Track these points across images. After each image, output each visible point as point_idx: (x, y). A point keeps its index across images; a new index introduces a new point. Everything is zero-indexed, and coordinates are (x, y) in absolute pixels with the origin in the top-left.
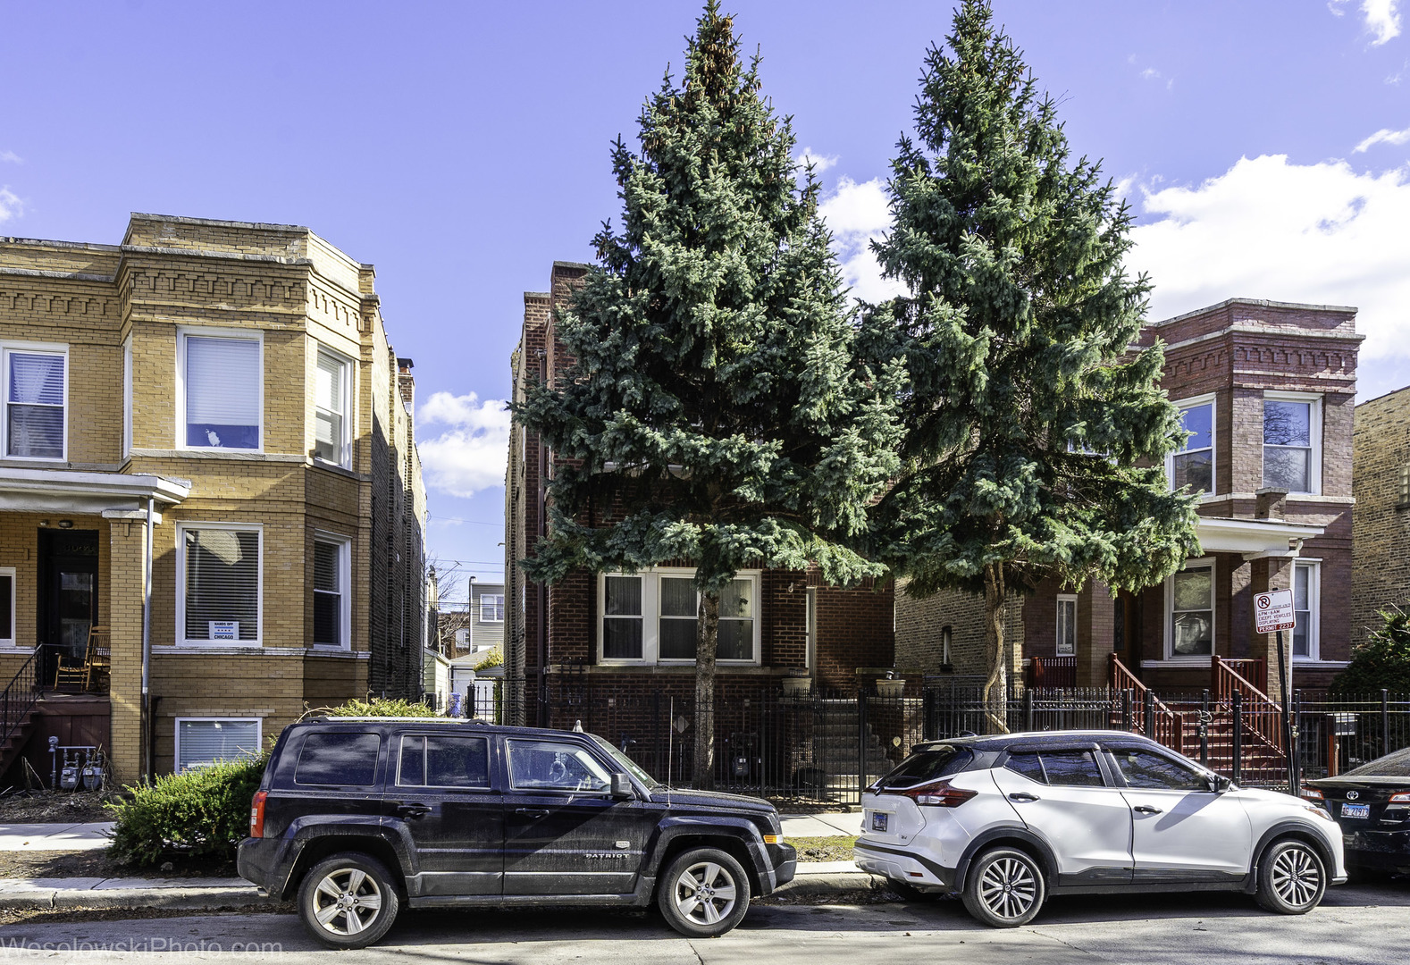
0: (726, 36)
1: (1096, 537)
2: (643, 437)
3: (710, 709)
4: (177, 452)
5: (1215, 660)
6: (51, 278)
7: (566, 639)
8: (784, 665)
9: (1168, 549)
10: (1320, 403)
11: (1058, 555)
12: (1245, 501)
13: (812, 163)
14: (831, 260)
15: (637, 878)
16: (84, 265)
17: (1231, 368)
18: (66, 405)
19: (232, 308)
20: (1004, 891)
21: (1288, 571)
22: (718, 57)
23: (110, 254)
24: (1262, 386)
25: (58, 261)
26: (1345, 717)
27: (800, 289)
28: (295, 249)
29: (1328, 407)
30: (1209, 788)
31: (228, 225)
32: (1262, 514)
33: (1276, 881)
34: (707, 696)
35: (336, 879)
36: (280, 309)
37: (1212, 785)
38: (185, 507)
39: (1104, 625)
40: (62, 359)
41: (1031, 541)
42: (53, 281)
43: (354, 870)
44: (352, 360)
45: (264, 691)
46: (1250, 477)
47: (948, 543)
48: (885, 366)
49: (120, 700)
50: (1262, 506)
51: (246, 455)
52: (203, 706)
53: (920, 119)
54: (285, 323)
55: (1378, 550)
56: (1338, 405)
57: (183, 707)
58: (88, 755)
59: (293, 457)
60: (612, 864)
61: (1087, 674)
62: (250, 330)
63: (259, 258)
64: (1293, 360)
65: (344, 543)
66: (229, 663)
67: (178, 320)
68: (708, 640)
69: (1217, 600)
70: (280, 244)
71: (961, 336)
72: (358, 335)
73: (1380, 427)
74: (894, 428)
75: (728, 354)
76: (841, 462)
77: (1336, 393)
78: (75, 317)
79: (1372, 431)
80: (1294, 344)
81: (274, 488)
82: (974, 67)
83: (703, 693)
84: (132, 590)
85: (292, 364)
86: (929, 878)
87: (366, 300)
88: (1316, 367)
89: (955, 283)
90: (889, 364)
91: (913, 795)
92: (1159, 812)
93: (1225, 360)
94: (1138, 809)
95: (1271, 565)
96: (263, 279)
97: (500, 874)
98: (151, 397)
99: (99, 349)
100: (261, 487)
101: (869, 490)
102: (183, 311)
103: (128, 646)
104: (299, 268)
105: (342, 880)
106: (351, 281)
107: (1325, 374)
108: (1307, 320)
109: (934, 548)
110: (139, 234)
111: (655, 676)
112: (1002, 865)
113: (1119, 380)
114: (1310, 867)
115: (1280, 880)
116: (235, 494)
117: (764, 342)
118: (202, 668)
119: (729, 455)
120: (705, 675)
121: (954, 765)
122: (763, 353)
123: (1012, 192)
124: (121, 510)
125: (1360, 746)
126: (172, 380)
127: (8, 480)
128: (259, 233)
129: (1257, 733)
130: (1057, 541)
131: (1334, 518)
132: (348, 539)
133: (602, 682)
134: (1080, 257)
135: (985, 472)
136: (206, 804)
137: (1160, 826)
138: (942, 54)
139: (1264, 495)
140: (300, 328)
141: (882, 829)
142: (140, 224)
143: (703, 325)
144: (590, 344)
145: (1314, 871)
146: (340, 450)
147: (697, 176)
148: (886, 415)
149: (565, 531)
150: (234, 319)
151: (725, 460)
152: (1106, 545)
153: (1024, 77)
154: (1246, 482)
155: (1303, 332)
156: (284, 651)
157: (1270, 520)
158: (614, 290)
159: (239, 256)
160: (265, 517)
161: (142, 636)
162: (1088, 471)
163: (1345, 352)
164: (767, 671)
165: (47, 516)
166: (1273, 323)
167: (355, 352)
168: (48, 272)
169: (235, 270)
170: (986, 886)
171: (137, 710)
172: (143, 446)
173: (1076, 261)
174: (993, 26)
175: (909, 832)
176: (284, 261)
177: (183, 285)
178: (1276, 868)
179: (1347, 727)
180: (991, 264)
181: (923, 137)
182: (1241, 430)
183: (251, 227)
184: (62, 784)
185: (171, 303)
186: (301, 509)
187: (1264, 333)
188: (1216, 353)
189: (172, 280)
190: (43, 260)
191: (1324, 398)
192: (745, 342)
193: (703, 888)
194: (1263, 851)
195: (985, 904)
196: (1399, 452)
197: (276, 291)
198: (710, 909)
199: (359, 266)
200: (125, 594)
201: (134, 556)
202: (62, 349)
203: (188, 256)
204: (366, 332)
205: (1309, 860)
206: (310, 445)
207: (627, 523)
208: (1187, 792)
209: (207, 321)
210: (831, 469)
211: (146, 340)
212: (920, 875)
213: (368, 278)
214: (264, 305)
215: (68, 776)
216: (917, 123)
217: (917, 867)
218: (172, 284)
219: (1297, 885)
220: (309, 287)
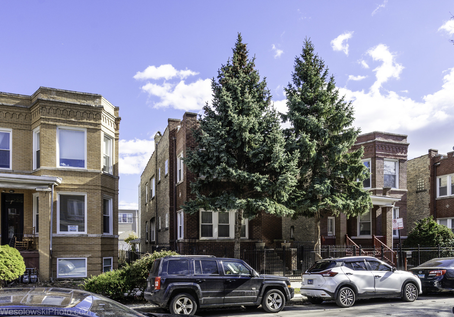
0: (245, 50)
1: (348, 202)
2: (229, 171)
3: (239, 252)
4: (57, 168)
5: (373, 236)
6: (6, 106)
7: (190, 231)
8: (255, 239)
9: (367, 206)
10: (398, 162)
11: (339, 207)
12: (379, 190)
13: (269, 90)
14: (279, 121)
15: (257, 297)
16: (18, 102)
17: (375, 151)
18: (11, 149)
19: (76, 121)
20: (346, 298)
21: (392, 210)
22: (242, 55)
23: (27, 98)
24: (383, 157)
25: (8, 100)
26: (409, 252)
27: (273, 130)
28: (97, 102)
29: (400, 163)
30: (391, 271)
31: (74, 93)
32: (384, 194)
33: (407, 294)
34: (238, 249)
35: (181, 300)
36: (92, 121)
37: (392, 270)
38: (60, 187)
39: (343, 226)
40: (9, 134)
41: (331, 203)
42: (6, 107)
43: (185, 298)
44: (112, 138)
45: (88, 249)
46: (380, 183)
47: (309, 203)
48: (293, 152)
49: (42, 252)
50: (385, 192)
51: (81, 170)
52: (67, 254)
53: (294, 78)
54: (94, 126)
55: (411, 204)
56: (403, 163)
57: (60, 254)
58: (32, 271)
59: (97, 171)
60: (251, 294)
61: (339, 241)
62: (83, 128)
63: (86, 104)
64: (391, 149)
65: (110, 199)
66: (76, 239)
67: (57, 124)
68: (239, 231)
69: (372, 219)
70: (92, 100)
71: (308, 143)
72: (114, 130)
73: (412, 168)
74: (297, 170)
75: (250, 147)
76: (285, 182)
77: (402, 159)
78: (14, 119)
79: (409, 169)
80: (391, 145)
81: (90, 181)
82: (310, 64)
83: (237, 248)
84: (46, 215)
85: (96, 140)
86: (327, 296)
87: (117, 119)
88: (397, 152)
89: (308, 127)
90: (294, 151)
91: (322, 274)
92: (380, 277)
93: (373, 149)
94: (376, 276)
95: (387, 209)
96: (87, 111)
97: (223, 298)
98: (48, 149)
99: (23, 131)
100: (86, 180)
101: (291, 190)
102: (59, 121)
103: (45, 234)
104: (99, 108)
105: (182, 301)
106: (112, 112)
107: (399, 154)
108: (395, 138)
109: (305, 204)
110: (43, 94)
111: (217, 242)
112: (345, 291)
113: (352, 157)
114: (414, 290)
115: (408, 293)
116: (77, 183)
117: (262, 145)
118: (66, 241)
119: (254, 178)
120: (238, 242)
121: (332, 266)
122: (262, 148)
123: (324, 102)
124: (43, 188)
125: (411, 260)
126: (55, 144)
127: (4, 177)
128: (85, 96)
129: (385, 257)
130: (338, 203)
131: (402, 195)
132: (111, 198)
133: (201, 244)
134: (341, 122)
135: (318, 182)
136: (119, 283)
137: (381, 280)
138: (299, 59)
139: (385, 189)
140: (99, 128)
141: (311, 284)
142: (43, 90)
143: (246, 138)
144: (212, 143)
145: (415, 291)
146: (109, 168)
147: (239, 93)
148: (294, 166)
149: (202, 199)
150: (76, 124)
151: (253, 180)
152: (351, 204)
153: (325, 68)
154: (380, 184)
155: (394, 141)
156: (94, 235)
157: (387, 196)
158: (219, 126)
159: (79, 103)
160: (88, 191)
161: (50, 230)
162: (343, 182)
163: (404, 148)
164: (250, 241)
165: (4, 189)
166: (386, 138)
167: (113, 135)
168: (5, 104)
169: (77, 108)
170: (342, 297)
171: (48, 256)
172: (45, 166)
173: (340, 123)
174: (314, 53)
175: (320, 284)
176: (94, 106)
177: (59, 112)
178: (407, 290)
179: (409, 255)
180: (317, 123)
181: (294, 83)
182: (378, 169)
183: (82, 94)
184: (24, 281)
185: (55, 118)
186: (100, 188)
187: (384, 142)
188: (371, 147)
189: (55, 110)
190: (3, 99)
191: (399, 161)
192: (256, 144)
193: (273, 300)
194: (404, 287)
195: (341, 302)
196: (416, 176)
197: (91, 115)
198: (275, 305)
199: (114, 107)
200: (44, 216)
201: (47, 203)
202: (10, 131)
203: (61, 102)
204: (117, 129)
205: (414, 288)
206: (102, 167)
207: (221, 197)
208: (386, 272)
209: (68, 125)
210: (282, 183)
211: (46, 130)
212: (325, 295)
213: (117, 111)
214: (87, 120)
215: (26, 278)
216: (293, 79)
217: (324, 293)
218: (55, 111)
219: (412, 295)
220: (102, 115)
